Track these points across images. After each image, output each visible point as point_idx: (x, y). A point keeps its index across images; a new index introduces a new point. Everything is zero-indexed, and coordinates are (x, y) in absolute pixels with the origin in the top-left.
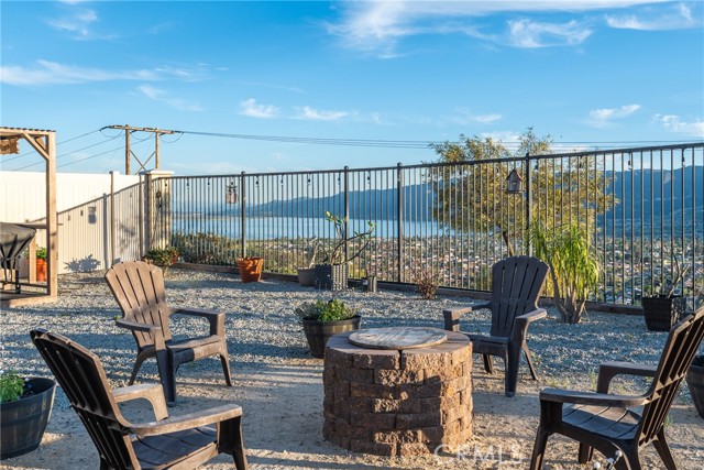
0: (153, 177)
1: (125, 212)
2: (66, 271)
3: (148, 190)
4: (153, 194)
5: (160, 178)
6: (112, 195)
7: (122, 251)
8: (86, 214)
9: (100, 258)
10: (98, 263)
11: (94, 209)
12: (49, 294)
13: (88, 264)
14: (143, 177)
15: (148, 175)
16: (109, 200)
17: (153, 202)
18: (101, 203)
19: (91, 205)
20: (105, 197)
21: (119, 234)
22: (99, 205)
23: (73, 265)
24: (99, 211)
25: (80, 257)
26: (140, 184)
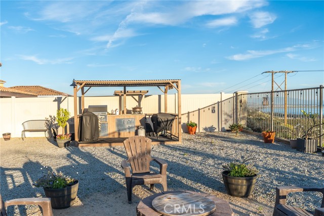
0: (239, 94)
1: (227, 108)
2: (203, 131)
3: (237, 99)
4: (238, 101)
5: (241, 95)
6: (221, 102)
7: (225, 124)
8: (211, 110)
9: (217, 127)
10: (216, 129)
11: (214, 107)
12: (178, 140)
13: (212, 129)
14: (235, 94)
15: (237, 93)
16: (220, 104)
17: (239, 104)
18: (217, 105)
19: (213, 106)
20: (218, 103)
21: (224, 117)
22: (216, 106)
23: (206, 129)
24: (216, 108)
25: (208, 126)
26: (233, 97)
